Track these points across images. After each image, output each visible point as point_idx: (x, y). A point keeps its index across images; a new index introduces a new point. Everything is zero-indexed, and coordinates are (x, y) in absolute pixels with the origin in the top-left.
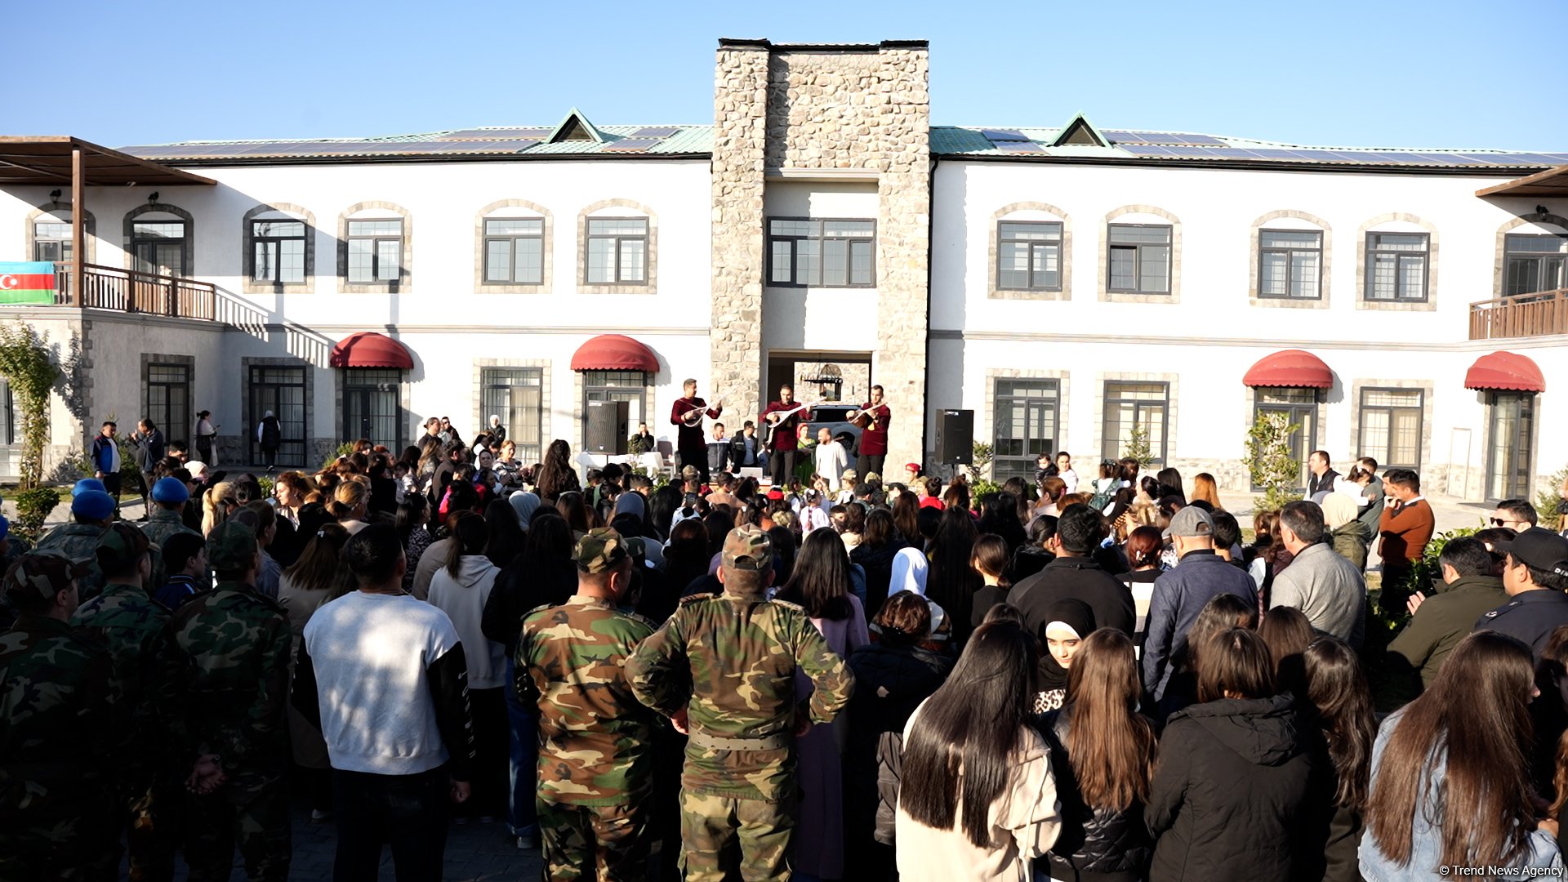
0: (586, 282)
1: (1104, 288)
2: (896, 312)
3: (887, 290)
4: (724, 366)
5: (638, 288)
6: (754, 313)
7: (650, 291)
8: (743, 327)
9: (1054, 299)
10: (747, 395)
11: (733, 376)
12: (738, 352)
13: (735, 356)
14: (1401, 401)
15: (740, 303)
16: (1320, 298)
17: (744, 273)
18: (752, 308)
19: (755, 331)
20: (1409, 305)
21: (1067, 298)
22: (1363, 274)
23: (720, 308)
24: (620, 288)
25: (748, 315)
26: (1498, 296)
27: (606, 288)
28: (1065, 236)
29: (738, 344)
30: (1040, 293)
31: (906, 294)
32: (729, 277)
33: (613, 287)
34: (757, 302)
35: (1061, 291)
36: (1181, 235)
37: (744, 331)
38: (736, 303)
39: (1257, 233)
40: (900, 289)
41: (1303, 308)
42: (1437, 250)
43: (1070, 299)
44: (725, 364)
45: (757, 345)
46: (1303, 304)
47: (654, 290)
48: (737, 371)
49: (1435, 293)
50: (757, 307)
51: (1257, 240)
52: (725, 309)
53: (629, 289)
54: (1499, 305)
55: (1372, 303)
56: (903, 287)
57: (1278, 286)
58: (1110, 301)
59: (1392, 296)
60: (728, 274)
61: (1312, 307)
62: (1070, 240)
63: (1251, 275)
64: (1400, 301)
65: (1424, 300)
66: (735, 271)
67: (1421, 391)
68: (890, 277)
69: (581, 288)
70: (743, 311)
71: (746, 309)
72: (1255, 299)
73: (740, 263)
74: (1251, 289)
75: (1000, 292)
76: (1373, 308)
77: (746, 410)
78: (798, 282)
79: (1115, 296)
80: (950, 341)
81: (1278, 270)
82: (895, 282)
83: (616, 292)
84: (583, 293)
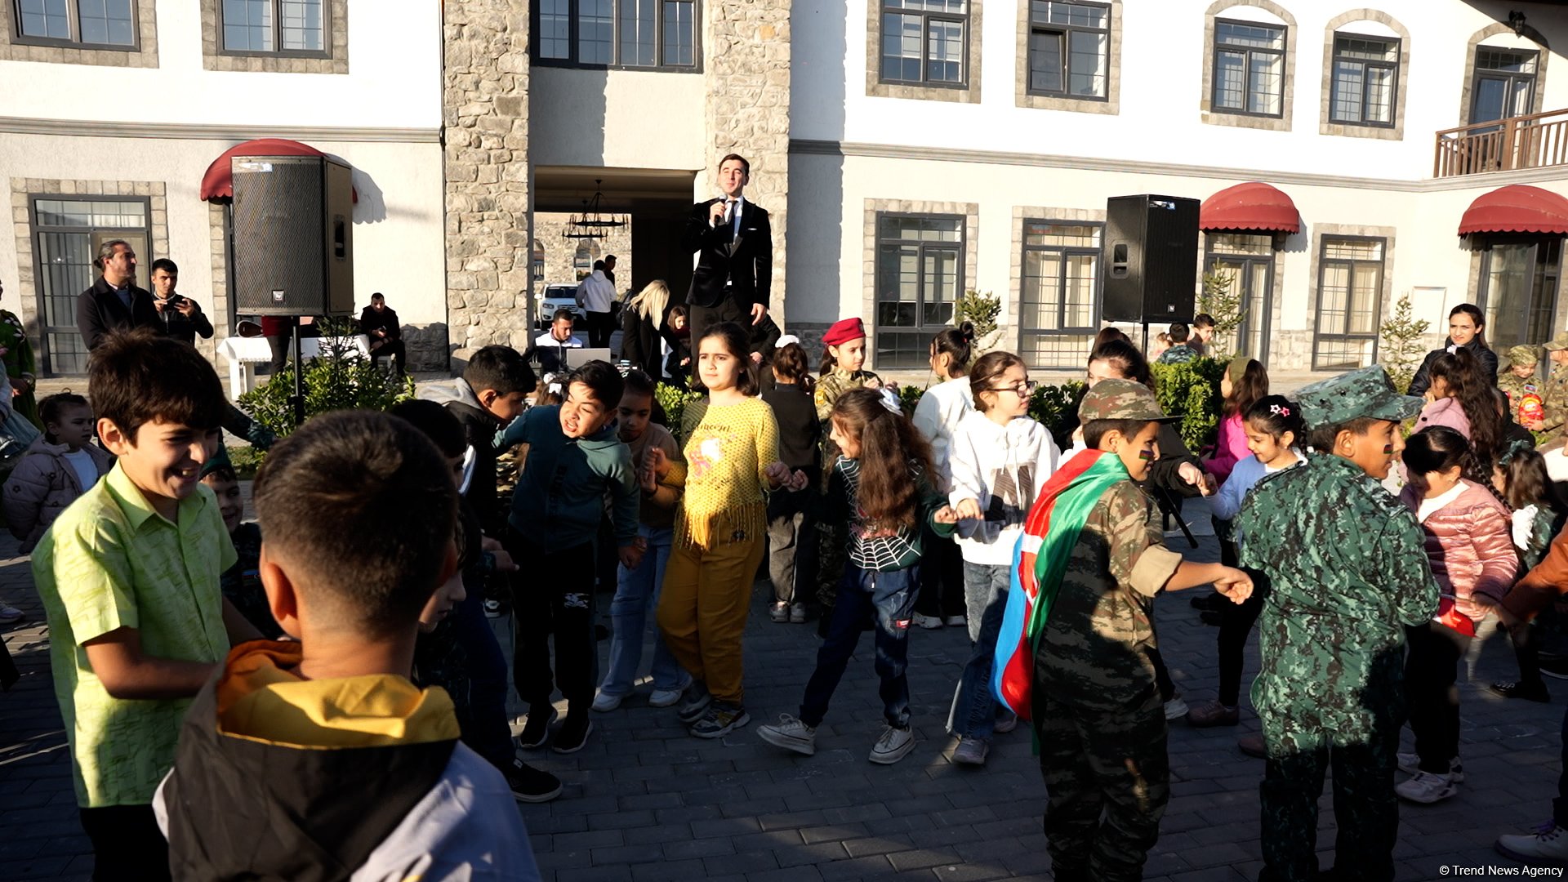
0: (222, 51)
1: (1023, 87)
2: (743, 106)
3: (729, 71)
4: (469, 190)
5: (314, 63)
6: (516, 102)
7: (336, 68)
8: (500, 124)
9: (957, 101)
10: (508, 236)
11: (486, 206)
12: (493, 166)
13: (487, 171)
14: (1361, 253)
15: (494, 84)
16: (1280, 116)
17: (499, 35)
18: (514, 94)
19: (520, 131)
20: (1375, 130)
21: (975, 99)
22: (1329, 87)
23: (461, 93)
24: (283, 62)
25: (508, 106)
26: (1465, 124)
27: (258, 62)
28: (973, 9)
29: (492, 153)
30: (938, 90)
31: (756, 80)
32: (474, 42)
33: (270, 60)
34: (522, 84)
35: (967, 88)
36: (1121, 18)
37: (502, 132)
38: (486, 85)
39: (1212, 24)
40: (750, 70)
41: (1262, 128)
42: (1407, 62)
43: (979, 102)
44: (471, 186)
45: (523, 154)
46: (1262, 123)
47: (343, 67)
48: (493, 196)
49: (1402, 116)
50: (521, 92)
51: (1211, 33)
52: (471, 95)
53: (297, 63)
54: (1464, 135)
55: (1336, 126)
56: (755, 67)
57: (1232, 98)
58: (1031, 106)
59: (1356, 118)
60: (473, 36)
61: (1271, 128)
62: (980, 15)
63: (1204, 80)
64: (1366, 126)
65: (1390, 125)
66: (484, 32)
67: (1383, 240)
68: (733, 51)
69: (212, 59)
70: (499, 99)
71: (503, 95)
72: (1207, 113)
73: (492, 18)
74: (1203, 101)
75: (883, 86)
76: (1337, 133)
77: (508, 260)
78: (581, 61)
79: (1038, 100)
80: (820, 156)
81: (1234, 77)
82: (741, 59)
83: (277, 70)
84: (215, 68)
